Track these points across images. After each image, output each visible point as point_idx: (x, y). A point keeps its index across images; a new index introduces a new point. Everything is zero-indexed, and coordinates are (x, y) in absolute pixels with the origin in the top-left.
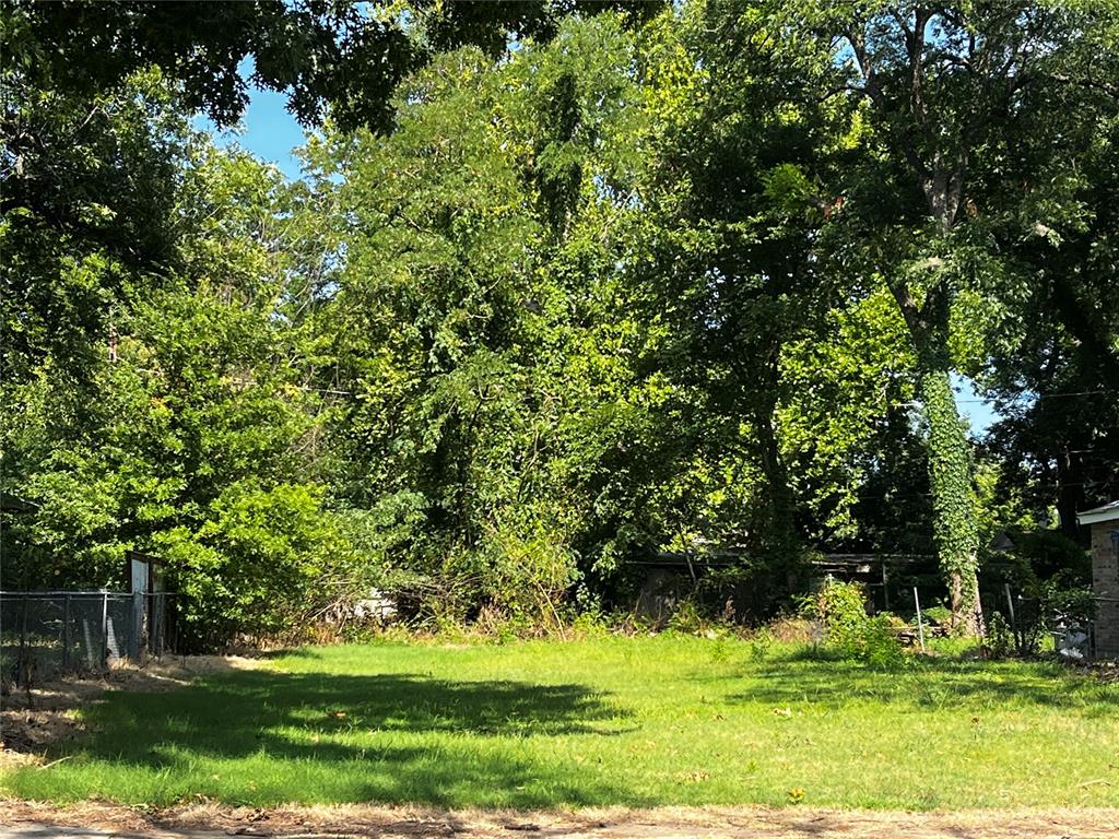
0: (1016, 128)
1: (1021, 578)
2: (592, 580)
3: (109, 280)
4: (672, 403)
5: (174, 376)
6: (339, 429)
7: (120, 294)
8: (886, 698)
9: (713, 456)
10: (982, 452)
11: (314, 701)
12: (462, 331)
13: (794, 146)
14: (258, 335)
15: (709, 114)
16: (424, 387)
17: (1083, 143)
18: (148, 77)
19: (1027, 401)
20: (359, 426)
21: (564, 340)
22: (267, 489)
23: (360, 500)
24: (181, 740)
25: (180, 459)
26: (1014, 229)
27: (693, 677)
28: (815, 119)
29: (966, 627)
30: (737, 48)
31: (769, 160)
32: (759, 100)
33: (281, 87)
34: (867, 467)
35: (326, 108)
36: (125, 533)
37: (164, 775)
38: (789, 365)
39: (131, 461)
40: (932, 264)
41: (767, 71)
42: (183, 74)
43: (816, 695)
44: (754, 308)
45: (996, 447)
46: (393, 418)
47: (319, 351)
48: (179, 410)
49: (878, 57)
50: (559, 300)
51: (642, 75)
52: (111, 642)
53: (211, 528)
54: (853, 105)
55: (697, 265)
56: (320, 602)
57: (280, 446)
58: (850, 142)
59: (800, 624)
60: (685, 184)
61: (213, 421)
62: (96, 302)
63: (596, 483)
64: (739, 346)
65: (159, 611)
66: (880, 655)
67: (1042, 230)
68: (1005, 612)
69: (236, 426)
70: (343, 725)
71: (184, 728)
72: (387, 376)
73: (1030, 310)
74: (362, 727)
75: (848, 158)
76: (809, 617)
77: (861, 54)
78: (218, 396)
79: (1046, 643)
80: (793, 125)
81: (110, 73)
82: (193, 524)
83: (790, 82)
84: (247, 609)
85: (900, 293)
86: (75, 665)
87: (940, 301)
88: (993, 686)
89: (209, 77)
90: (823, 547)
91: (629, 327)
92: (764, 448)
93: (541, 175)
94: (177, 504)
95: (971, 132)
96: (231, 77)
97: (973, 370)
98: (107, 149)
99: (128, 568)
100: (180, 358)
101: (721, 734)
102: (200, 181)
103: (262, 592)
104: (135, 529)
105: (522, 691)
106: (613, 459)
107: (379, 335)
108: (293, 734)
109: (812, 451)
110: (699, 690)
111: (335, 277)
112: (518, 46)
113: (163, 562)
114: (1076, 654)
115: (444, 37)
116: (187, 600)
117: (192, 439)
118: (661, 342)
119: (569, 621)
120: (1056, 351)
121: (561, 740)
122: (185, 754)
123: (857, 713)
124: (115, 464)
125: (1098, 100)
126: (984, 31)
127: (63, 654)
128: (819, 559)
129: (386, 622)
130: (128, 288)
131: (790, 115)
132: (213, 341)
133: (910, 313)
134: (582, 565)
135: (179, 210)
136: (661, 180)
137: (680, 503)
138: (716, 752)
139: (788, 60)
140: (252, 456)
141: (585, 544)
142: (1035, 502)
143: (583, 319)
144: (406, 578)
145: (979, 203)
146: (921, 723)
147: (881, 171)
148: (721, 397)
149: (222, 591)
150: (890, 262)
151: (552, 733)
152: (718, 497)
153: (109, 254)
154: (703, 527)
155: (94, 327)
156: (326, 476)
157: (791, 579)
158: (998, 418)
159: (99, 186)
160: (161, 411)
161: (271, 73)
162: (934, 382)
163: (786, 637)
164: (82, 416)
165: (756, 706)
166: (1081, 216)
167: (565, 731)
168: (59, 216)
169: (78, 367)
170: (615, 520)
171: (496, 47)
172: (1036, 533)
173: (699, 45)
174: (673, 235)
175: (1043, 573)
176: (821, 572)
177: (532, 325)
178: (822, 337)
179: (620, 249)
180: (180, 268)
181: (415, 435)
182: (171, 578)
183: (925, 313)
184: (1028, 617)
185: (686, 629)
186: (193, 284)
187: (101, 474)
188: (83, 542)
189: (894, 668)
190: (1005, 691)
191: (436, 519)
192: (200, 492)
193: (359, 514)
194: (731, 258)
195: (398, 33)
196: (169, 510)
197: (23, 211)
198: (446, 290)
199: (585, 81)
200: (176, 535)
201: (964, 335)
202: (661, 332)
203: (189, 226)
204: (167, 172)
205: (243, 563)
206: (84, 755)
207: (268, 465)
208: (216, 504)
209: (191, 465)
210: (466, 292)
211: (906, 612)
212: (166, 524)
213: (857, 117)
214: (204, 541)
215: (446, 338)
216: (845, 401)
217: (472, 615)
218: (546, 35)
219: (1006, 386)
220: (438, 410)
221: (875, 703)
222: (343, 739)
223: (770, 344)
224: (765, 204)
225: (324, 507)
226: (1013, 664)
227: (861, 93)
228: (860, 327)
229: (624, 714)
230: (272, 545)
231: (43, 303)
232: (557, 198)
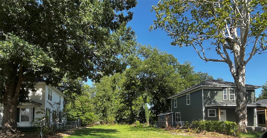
0: (152, 83)
1: (152, 120)
2: (117, 121)
3: (76, 95)
4: (124, 106)
5: (81, 103)
6: (95, 108)
7: (77, 96)
8: (141, 130)
9: (127, 110)
10: (149, 110)
11: (93, 131)
12: (106, 100)
13: (134, 84)
14: (89, 100)
15: (127, 81)
16: (103, 104)
17: (158, 84)
18: (79, 78)
19: (153, 106)
20: (97, 108)
21: (114, 100)
22: (89, 113)
23: (97, 114)
24: (82, 134)
25: (82, 110)
26: (152, 91)
27: (125, 129)
28: (136, 82)
29: (148, 125)
30: (129, 76)
31: (132, 85)
32: (131, 80)
33: (91, 79)
34: (140, 111)
35: (94, 81)
36: (77, 117)
37: (81, 137)
39: (78, 110)
40: (145, 94)
41: (131, 78)
42: (82, 78)
43: (135, 130)
44: (131, 98)
45: (150, 110)
46: (100, 107)
47: (94, 101)
48: (82, 106)
49: (141, 77)
50: (114, 97)
51: (121, 78)
52: (76, 125)
54: (139, 81)
55: (126, 94)
56: (94, 122)
57: (90, 109)
58: (138, 84)
59: (134, 124)
60: (125, 87)
61: (85, 107)
62: (75, 97)
63: (117, 112)
64: (129, 101)
65: (80, 123)
66: (141, 127)
67: (155, 91)
68: (151, 123)
69: (87, 108)
70: (96, 133)
71: (82, 133)
72: (100, 103)
73: (153, 98)
74: (97, 133)
75: (138, 85)
76: (135, 124)
77: (139, 77)
78: (85, 105)
79: (154, 126)
80: (134, 83)
81: (76, 78)
82: (83, 116)
83: (134, 79)
84: (88, 123)
85: (143, 97)
86: (73, 127)
87: (146, 97)
88: (150, 129)
89: (84, 78)
90: (136, 118)
91: (120, 99)
92: (131, 109)
93: (112, 86)
94: (82, 114)
95: (148, 83)
96: (86, 78)
97: (149, 103)
98: (76, 84)
99: (78, 119)
101: (128, 133)
102: (84, 87)
104: (78, 116)
105: (111, 130)
106: (119, 110)
107: (99, 100)
108: (91, 133)
109: (135, 110)
110: (126, 130)
111: (95, 95)
112: (111, 75)
113: (80, 119)
114: (157, 127)
115: (104, 75)
116: (83, 122)
118: (123, 100)
119: (115, 124)
120: (155, 101)
121: (114, 134)
122: (83, 135)
123: (139, 131)
124: (76, 111)
125: (159, 81)
126: (150, 75)
127: (72, 127)
129: (99, 124)
130: (78, 96)
131: (133, 82)
132: (85, 100)
133: (143, 98)
134: (116, 119)
135: (82, 89)
136: (123, 87)
137: (124, 114)
138: (127, 135)
139: (133, 77)
140: (88, 110)
141: (116, 117)
142: (154, 114)
143: (116, 99)
144: (101, 120)
145: (149, 89)
146: (144, 132)
147: (141, 86)
148: (128, 105)
149: (86, 121)
150: (142, 93)
151: (113, 133)
152: (127, 114)
153: (76, 93)
154: (126, 116)
155: (75, 99)
156: (94, 112)
157: (133, 121)
158: (151, 107)
159: (75, 87)
160: (80, 106)
161: (90, 78)
162: (145, 104)
163: (133, 125)
164: (74, 107)
165: (130, 131)
166: (158, 90)
167: (114, 133)
168: (72, 90)
169: (73, 102)
170: (119, 116)
171: (109, 76)
172: (154, 117)
173: (126, 76)
174: (124, 92)
175: (154, 120)
176: (136, 120)
177: (112, 99)
178: (136, 100)
179: (119, 93)
180: (82, 94)
181: (102, 108)
182: (81, 120)
183: (145, 98)
184: (153, 124)
185: (125, 125)
186: (83, 96)
187: (75, 112)
188: (74, 117)
189: (142, 128)
190: (151, 130)
191: (104, 115)
192: (84, 113)
193: (97, 115)
194: (129, 94)
195: (100, 74)
196: (81, 115)
197: (69, 89)
198: (104, 96)
199: (116, 79)
200: (82, 117)
201: (148, 100)
202: (122, 100)
203: (83, 91)
204: (81, 86)
205: (87, 119)
206: (74, 135)
209: (83, 111)
210: (106, 96)
211: (143, 123)
212: (81, 116)
213: (139, 82)
214: (84, 117)
215: (104, 100)
216: (138, 106)
217: (107, 123)
218: (113, 75)
219: (151, 104)
220: (104, 106)
221: (140, 131)
222: (96, 134)
223: (132, 101)
224: (131, 89)
225: (94, 114)
226: (152, 128)
227: (139, 80)
228: (139, 99)
229: (119, 132)
230: (90, 118)
231: (70, 97)
232: (114, 88)
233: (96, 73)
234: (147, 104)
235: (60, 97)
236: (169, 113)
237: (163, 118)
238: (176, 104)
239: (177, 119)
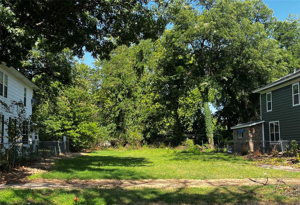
0: (220, 60)
1: (221, 138)
2: (146, 139)
3: (59, 86)
4: (160, 108)
5: (71, 103)
6: (101, 113)
7: (61, 88)
8: (197, 159)
9: (167, 117)
10: (214, 116)
11: (96, 161)
12: (123, 95)
13: (181, 63)
14: (86, 96)
15: (166, 57)
16: (116, 105)
17: (232, 62)
18: (66, 50)
19: (222, 108)
20: (104, 112)
21: (141, 97)
22: (88, 123)
23: (105, 125)
24: (72, 168)
25: (72, 118)
26: (220, 78)
27: (164, 156)
28: (185, 58)
29: (211, 147)
30: (171, 46)
31: (177, 65)
32: (175, 55)
33: (90, 52)
34: (194, 119)
35: (98, 56)
36: (62, 131)
37: (69, 174)
38: (181, 101)
39: (63, 118)
40: (205, 83)
41: (176, 49)
42: (73, 49)
43: (185, 159)
44: (175, 91)
45: (216, 115)
46: (110, 110)
47: (97, 99)
48: (72, 109)
49: (196, 47)
50: (140, 90)
51: (155, 50)
52: (60, 150)
53: (78, 130)
54: (191, 56)
55: (164, 83)
56: (97, 143)
57: (90, 115)
58: (191, 62)
59: (182, 147)
60: (162, 69)
61: (78, 111)
62: (57, 90)
63: (147, 122)
64: (172, 98)
65: (68, 145)
66: (196, 152)
67: (224, 78)
68: (218, 144)
69: (82, 112)
70: (101, 165)
71: (73, 166)
72: (109, 103)
73: (223, 92)
74: (105, 165)
75: (191, 65)
76: (184, 145)
77: (193, 47)
78: (79, 107)
79: (225, 150)
80: (181, 60)
81: (60, 50)
82: (75, 129)
83: (181, 51)
84: (84, 145)
85: (200, 89)
86: (53, 154)
87: (207, 90)
88: (216, 157)
89: (77, 50)
90: (186, 133)
91: (152, 94)
92: (176, 116)
93: (137, 68)
94: (72, 126)
95: (212, 61)
96: (81, 50)
97: (212, 102)
98: (59, 63)
99: (63, 137)
100: (72, 100)
101: (168, 166)
102: (76, 69)
103: (87, 141)
104: (64, 130)
105: (133, 159)
106: (149, 118)
107: (108, 96)
108: (92, 167)
109: (184, 116)
110: (165, 158)
111: (100, 85)
112: (132, 45)
113: (69, 136)
114: (230, 152)
115: (119, 43)
116: (73, 143)
117: (74, 114)
118: (158, 97)
119: (142, 146)
120: (227, 98)
121: (140, 167)
122: (73, 170)
123: (192, 162)
124: (60, 119)
125: (234, 55)
126: (215, 43)
127: (51, 152)
128: (186, 135)
129: (109, 146)
130: (63, 87)
131: (181, 57)
132: (78, 97)
133: (202, 92)
134: (144, 136)
135: (72, 73)
136: (158, 69)
137: (161, 125)
138: (167, 169)
139: (180, 47)
140: (85, 117)
141: (145, 133)
142: (223, 125)
143: (144, 93)
144: (113, 139)
145: (214, 73)
146: (203, 164)
147: (196, 67)
148: (169, 107)
149: (80, 141)
150: (199, 82)
151: (139, 166)
152: (168, 124)
153: (60, 81)
154: (165, 130)
155: (57, 95)
156: (98, 121)
157: (181, 139)
158: (217, 111)
159: (57, 69)
160: (69, 109)
161: (89, 49)
162: (206, 104)
163: (180, 149)
164: (55, 110)
165: (175, 161)
166: (230, 75)
167: (141, 166)
168: (50, 74)
169: (54, 102)
170: (150, 128)
171: (129, 45)
172: (223, 131)
173: (164, 45)
174: (160, 78)
175: (225, 138)
176: (186, 138)
177: (135, 94)
178: (186, 96)
179: (151, 81)
180: (72, 84)
181: (114, 113)
182: (70, 139)
183: (204, 92)
184: (222, 145)
185: (162, 148)
186: (74, 87)
187: (58, 120)
188: (55, 133)
189: (199, 154)
190: (218, 158)
191: (118, 128)
192: (76, 123)
193: (104, 127)
194: (171, 82)
195: (111, 42)
196: (70, 127)
197: (44, 73)
198: (120, 88)
199: (144, 51)
200: (71, 131)
201: (211, 96)
202: (158, 95)
203: (74, 77)
204: (70, 67)
205: (83, 136)
206: (55, 171)
207: (88, 119)
208: (79, 126)
209: (74, 119)
210: (123, 88)
211: (201, 144)
212: (70, 129)
213: (192, 58)
214: (77, 132)
215: (120, 96)
216: (190, 107)
217: (125, 145)
218: (137, 43)
219: (218, 105)
220: (118, 109)
221: (195, 160)
222: (101, 167)
223: (177, 98)
224: (176, 73)
225: (98, 126)
226: (219, 154)
227: (193, 54)
228: (193, 95)
229: (151, 163)
230: (89, 133)
231: (47, 90)
232: (140, 72)
233: (101, 39)
234: (209, 103)
235: (25, 90)
236: (255, 124)
237: (243, 134)
238: (269, 104)
239: (272, 135)
